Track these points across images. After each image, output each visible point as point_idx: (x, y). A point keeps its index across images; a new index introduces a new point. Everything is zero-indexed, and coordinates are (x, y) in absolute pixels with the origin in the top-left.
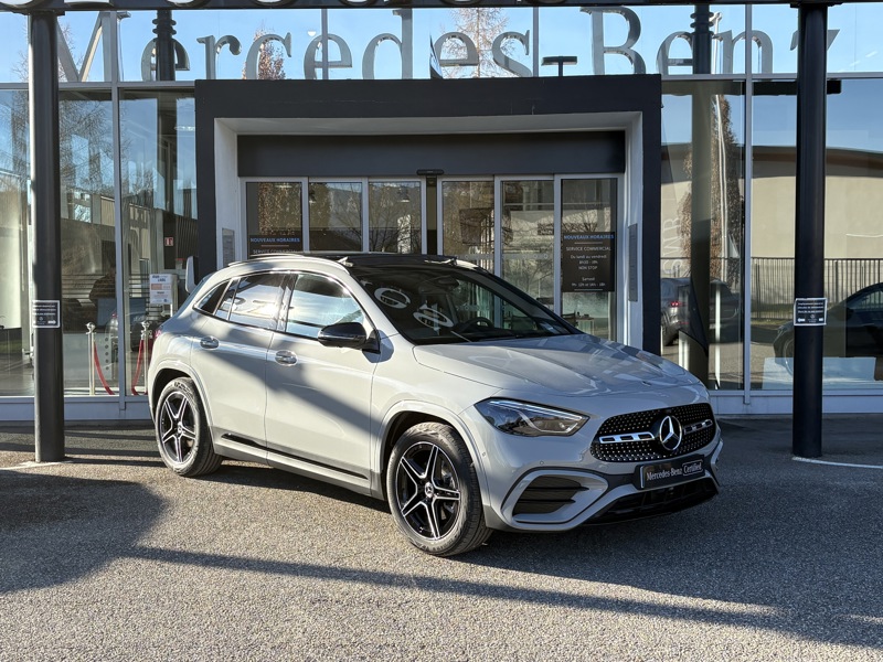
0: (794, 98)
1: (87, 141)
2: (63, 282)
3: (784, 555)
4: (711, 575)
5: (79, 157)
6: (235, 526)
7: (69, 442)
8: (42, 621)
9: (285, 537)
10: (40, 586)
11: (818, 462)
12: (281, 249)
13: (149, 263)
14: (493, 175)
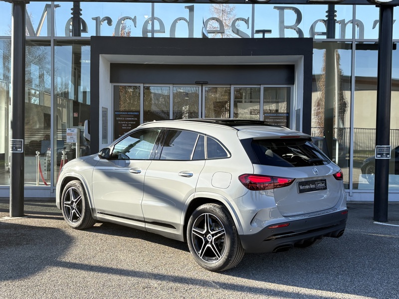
0: (377, 52)
1: (38, 67)
2: (25, 132)
3: (373, 270)
4: (338, 278)
5: (34, 75)
6: (106, 250)
7: (26, 208)
9: (130, 255)
11: (386, 224)
12: (130, 117)
13: (66, 124)
14: (230, 85)
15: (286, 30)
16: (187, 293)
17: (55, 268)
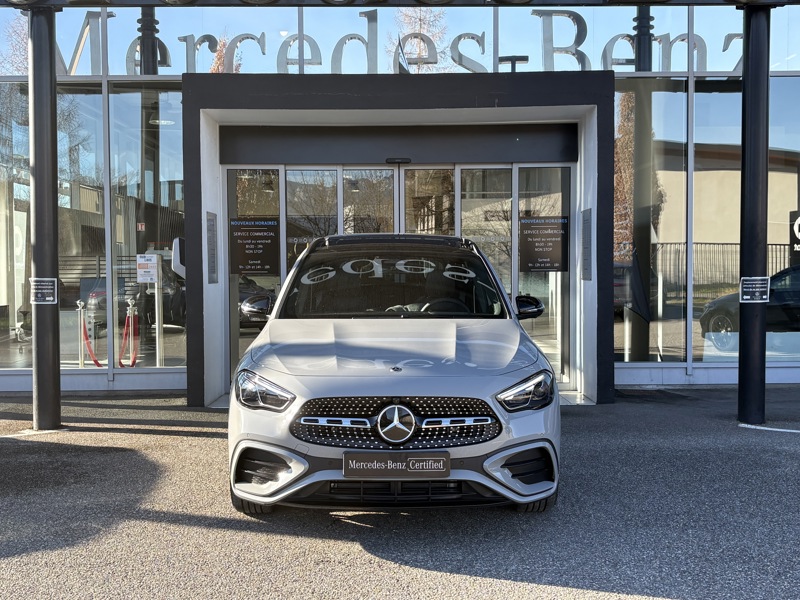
3: (752, 516)
7: (65, 411)
8: (59, 583)
10: (53, 548)
11: (762, 428)
12: (260, 231)
14: (454, 164)
15: (556, 56)
16: (401, 571)
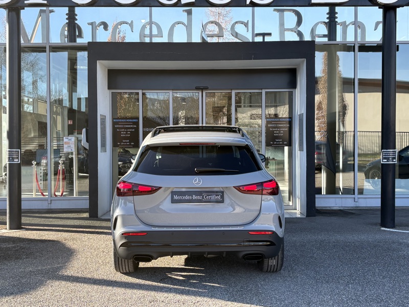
0: (380, 53)
1: (31, 74)
3: (384, 278)
5: (27, 81)
6: (109, 263)
7: (24, 220)
11: (394, 230)
12: (129, 125)
13: (61, 132)
14: (232, 90)
15: (286, 33)
17: (57, 283)
